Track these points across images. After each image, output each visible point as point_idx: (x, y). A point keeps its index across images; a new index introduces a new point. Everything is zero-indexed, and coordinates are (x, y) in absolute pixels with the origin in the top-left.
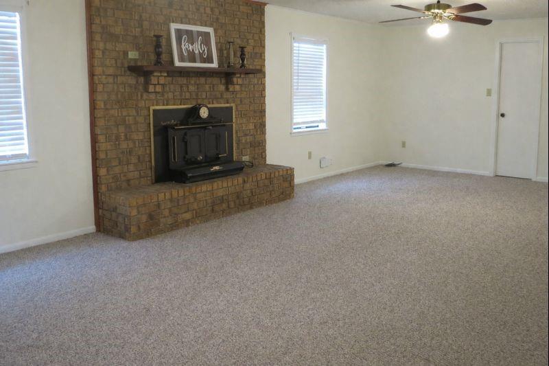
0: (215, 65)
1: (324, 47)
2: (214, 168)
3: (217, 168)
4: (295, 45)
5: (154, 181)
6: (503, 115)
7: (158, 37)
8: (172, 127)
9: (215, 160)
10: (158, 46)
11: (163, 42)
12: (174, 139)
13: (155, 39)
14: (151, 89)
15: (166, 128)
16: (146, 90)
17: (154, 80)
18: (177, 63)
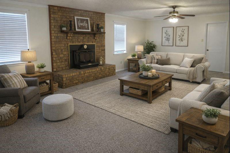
0: (90, 30)
1: (125, 26)
2: (89, 64)
3: (90, 64)
4: (115, 25)
5: (70, 68)
6: (208, 50)
7: (71, 21)
8: (75, 51)
9: (90, 62)
10: (71, 24)
11: (73, 23)
12: (76, 55)
13: (70, 22)
14: (68, 38)
15: (73, 51)
16: (67, 38)
17: (69, 35)
18: (77, 30)
